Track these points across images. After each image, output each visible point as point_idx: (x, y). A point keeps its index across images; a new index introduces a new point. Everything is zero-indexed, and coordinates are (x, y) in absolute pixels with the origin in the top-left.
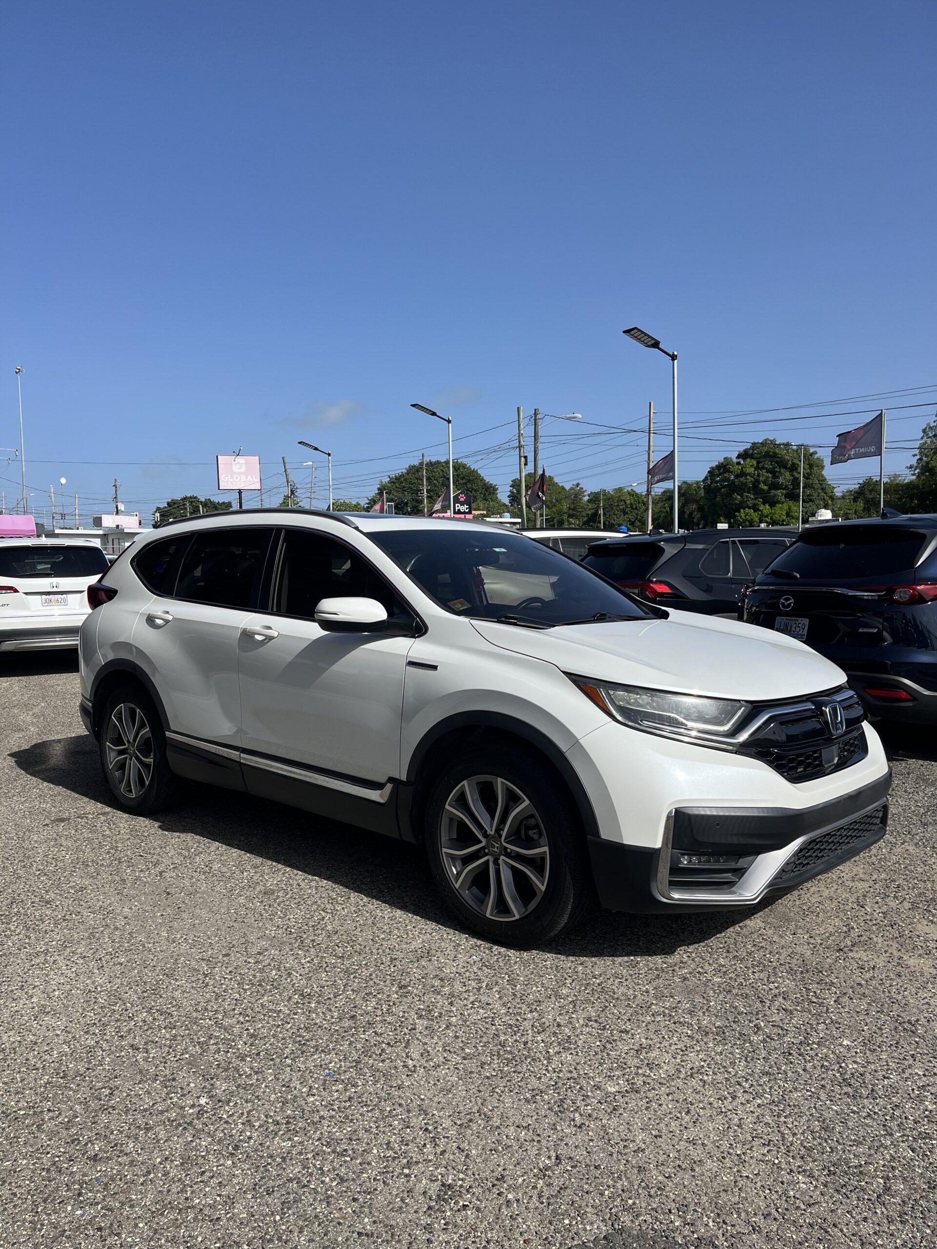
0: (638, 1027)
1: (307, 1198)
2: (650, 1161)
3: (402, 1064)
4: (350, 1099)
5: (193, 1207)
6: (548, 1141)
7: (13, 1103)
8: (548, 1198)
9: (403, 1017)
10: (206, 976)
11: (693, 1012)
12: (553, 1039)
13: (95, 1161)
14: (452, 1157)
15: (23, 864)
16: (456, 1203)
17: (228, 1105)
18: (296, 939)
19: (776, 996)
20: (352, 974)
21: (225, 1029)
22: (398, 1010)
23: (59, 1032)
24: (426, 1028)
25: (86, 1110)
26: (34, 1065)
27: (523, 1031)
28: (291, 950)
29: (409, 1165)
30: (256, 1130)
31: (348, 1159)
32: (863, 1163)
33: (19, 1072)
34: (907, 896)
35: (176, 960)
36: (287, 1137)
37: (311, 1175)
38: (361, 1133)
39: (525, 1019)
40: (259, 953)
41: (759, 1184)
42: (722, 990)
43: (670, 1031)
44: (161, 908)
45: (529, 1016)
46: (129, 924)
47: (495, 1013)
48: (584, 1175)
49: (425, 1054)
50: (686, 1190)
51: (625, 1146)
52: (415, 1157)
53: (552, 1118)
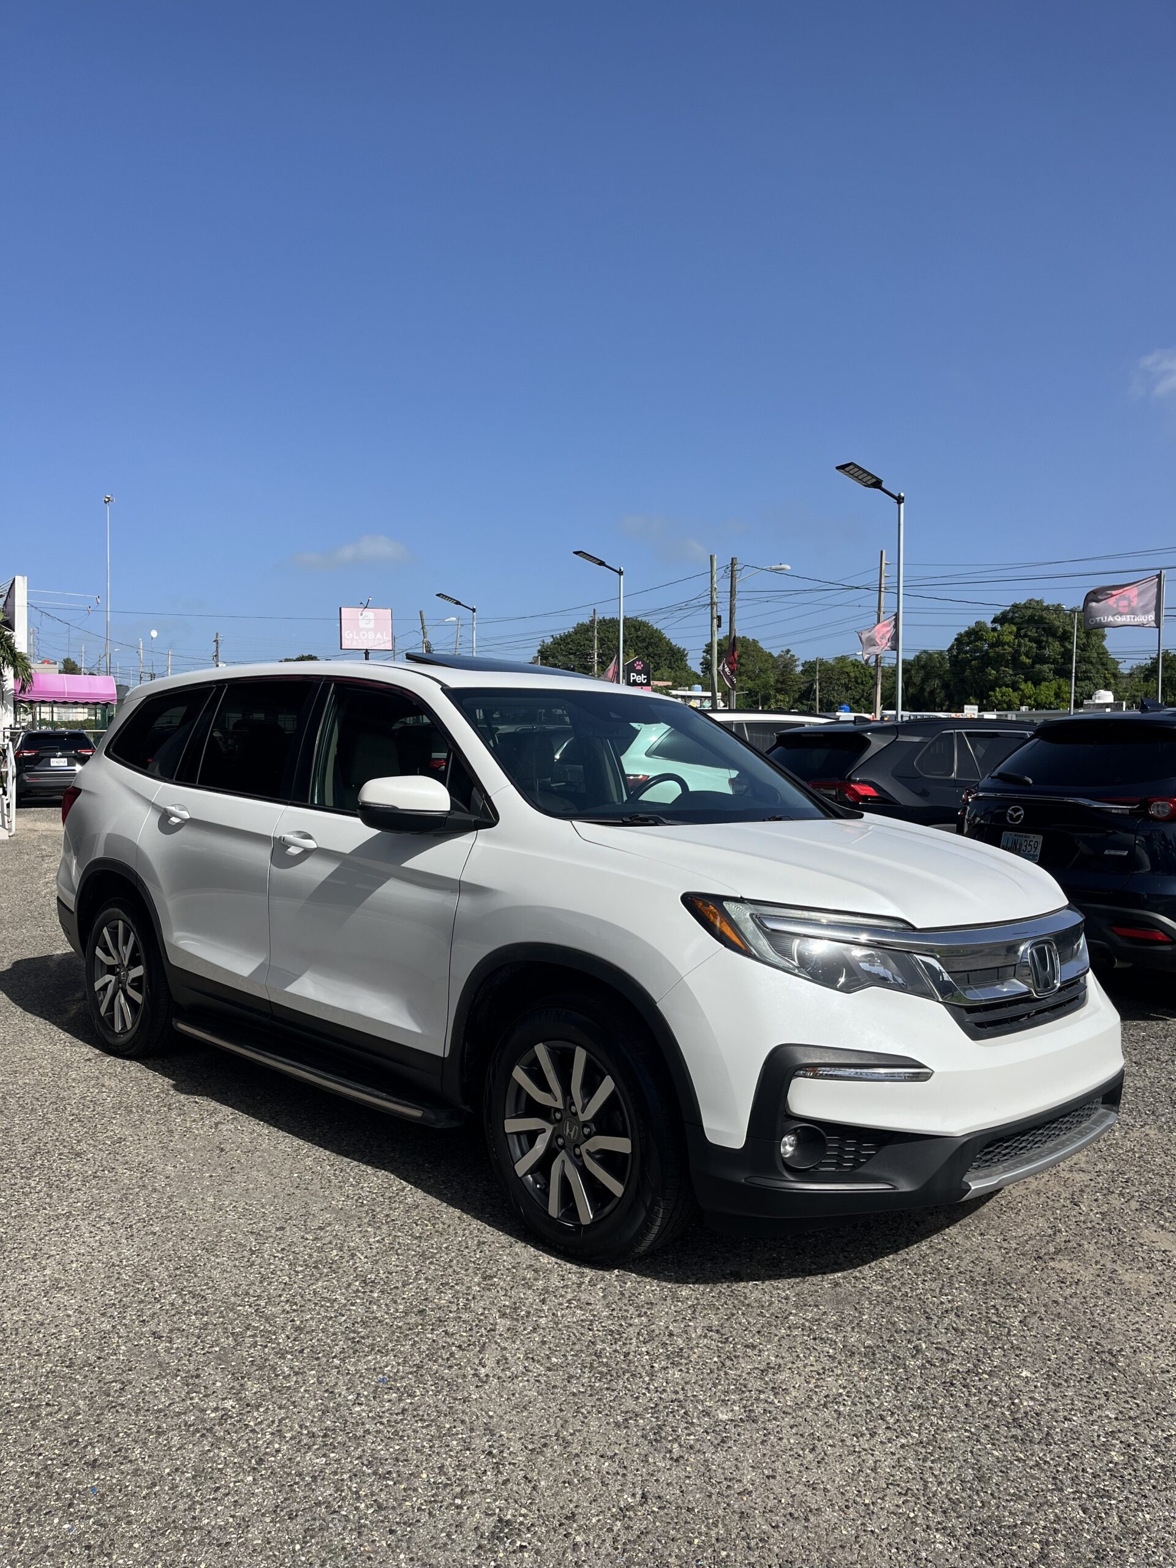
0: (769, 1341)
1: (336, 1526)
2: (757, 1506)
3: (472, 1372)
4: (404, 1411)
5: (201, 1528)
6: (635, 1475)
7: (7, 1394)
8: (624, 1544)
9: (482, 1314)
10: (253, 1252)
11: (840, 1326)
12: (661, 1351)
13: (94, 1467)
14: (515, 1488)
15: (55, 1107)
16: (513, 1543)
17: (258, 1410)
18: (367, 1212)
19: (947, 1311)
20: (428, 1259)
21: (267, 1320)
22: (477, 1307)
23: (70, 1312)
24: (508, 1330)
25: (90, 1406)
26: (37, 1350)
27: (626, 1339)
28: (359, 1226)
29: (462, 1495)
30: (287, 1442)
31: (391, 1483)
32: (1019, 1522)
33: (19, 1357)
34: (1137, 1194)
35: (220, 1232)
36: (322, 1452)
37: (343, 1499)
38: (411, 1454)
39: (631, 1325)
40: (320, 1228)
41: (886, 1541)
42: (880, 1300)
43: (808, 1349)
44: (211, 1168)
45: (636, 1320)
46: (170, 1185)
47: (594, 1316)
48: (672, 1519)
49: (502, 1362)
50: (794, 1544)
51: (729, 1487)
52: (472, 1485)
53: (645, 1448)
